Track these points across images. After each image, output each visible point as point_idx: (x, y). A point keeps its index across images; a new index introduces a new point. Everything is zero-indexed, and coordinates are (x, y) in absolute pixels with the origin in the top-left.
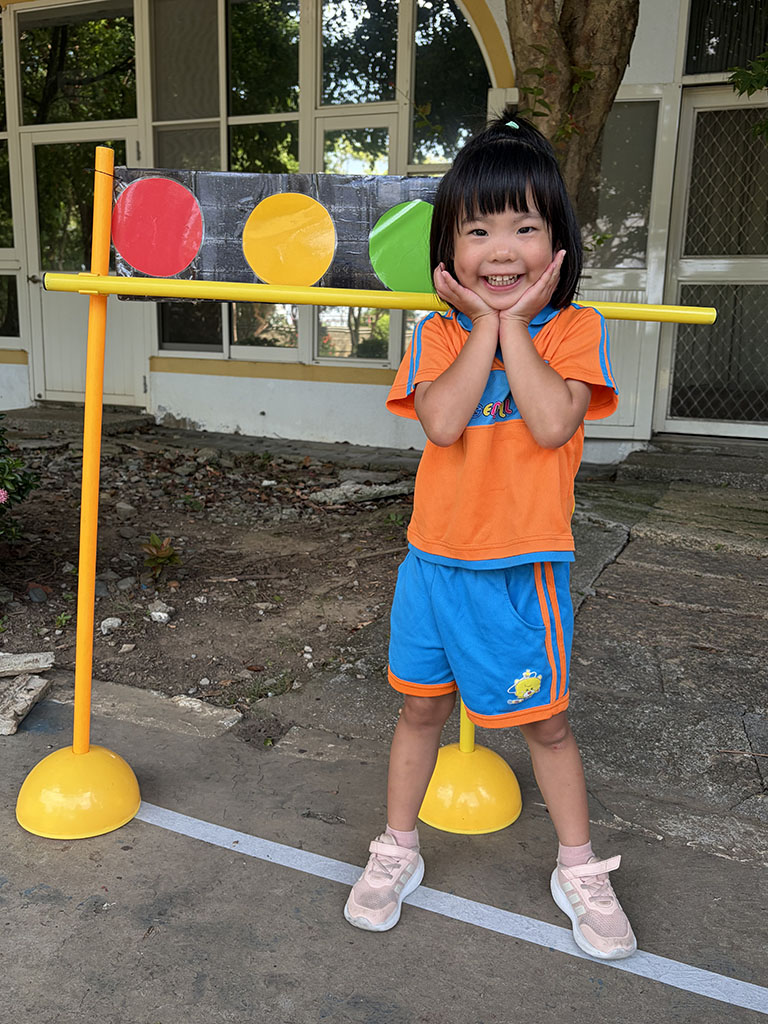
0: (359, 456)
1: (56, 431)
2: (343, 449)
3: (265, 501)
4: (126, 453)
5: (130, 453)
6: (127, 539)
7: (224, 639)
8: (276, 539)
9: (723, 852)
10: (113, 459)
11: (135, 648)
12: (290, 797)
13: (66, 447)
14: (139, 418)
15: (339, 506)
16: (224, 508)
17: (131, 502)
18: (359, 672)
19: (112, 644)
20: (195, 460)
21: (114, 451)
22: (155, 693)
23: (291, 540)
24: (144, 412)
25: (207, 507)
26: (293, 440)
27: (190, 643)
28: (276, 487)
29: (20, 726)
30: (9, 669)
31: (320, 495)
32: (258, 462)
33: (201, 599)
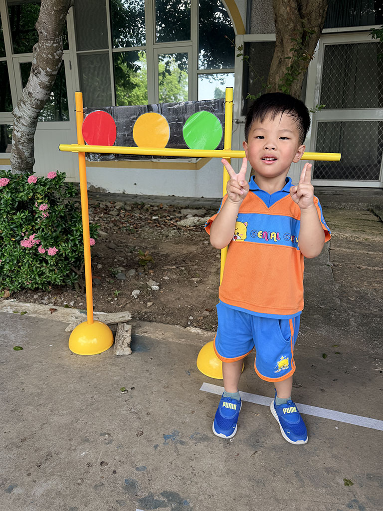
2: (173, 198)
3: (159, 227)
15: (192, 228)
25: (136, 231)
26: (149, 196)
27: (174, 299)
28: (160, 220)
29: (131, 349)
30: (112, 321)
31: (182, 223)
32: (139, 207)
33: (166, 278)
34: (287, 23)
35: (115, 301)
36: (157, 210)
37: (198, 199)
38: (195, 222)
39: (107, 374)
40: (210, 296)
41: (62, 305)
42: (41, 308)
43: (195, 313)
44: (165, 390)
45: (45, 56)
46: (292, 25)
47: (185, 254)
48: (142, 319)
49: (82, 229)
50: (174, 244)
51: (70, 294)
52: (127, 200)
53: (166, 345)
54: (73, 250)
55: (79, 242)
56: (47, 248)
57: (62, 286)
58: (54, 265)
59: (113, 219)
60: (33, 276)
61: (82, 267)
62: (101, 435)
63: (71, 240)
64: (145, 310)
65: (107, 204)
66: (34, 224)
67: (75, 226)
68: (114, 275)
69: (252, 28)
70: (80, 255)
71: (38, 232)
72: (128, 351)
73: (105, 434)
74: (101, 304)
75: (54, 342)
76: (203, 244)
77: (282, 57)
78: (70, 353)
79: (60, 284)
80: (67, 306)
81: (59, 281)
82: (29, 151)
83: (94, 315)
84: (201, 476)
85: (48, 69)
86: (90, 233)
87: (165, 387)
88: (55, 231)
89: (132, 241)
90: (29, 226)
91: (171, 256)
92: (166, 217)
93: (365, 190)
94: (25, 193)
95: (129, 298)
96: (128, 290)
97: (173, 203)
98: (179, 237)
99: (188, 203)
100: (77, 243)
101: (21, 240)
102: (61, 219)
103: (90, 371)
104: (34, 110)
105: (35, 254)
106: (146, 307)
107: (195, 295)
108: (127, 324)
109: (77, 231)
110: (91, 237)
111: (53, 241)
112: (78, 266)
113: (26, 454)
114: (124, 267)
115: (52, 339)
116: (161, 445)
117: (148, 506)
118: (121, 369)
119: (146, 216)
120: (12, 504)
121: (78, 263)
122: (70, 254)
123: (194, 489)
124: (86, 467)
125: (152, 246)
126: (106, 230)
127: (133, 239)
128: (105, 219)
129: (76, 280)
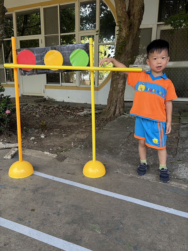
0: (89, 106)
1: (25, 101)
2: (85, 104)
3: (67, 115)
4: (39, 106)
5: (40, 106)
7: (55, 141)
8: (69, 122)
9: (151, 180)
10: (37, 107)
11: (37, 143)
12: (65, 170)
13: (27, 104)
14: (43, 98)
16: (59, 116)
17: (39, 115)
18: (82, 147)
19: (33, 142)
20: (54, 107)
21: (37, 105)
22: (40, 151)
23: (72, 122)
24: (44, 97)
25: (55, 116)
29: (12, 157)
31: (80, 113)
68: (27, 131)
72: (9, 157)
91: (62, 126)
107: (60, 141)
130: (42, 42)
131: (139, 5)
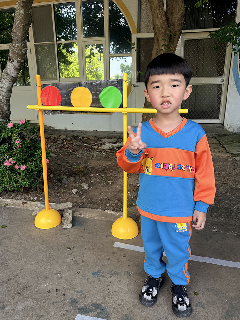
0: (102, 134)
3: (88, 150)
6: (60, 165)
7: (105, 192)
8: (99, 161)
11: (85, 197)
15: (108, 150)
16: (79, 153)
19: (78, 197)
23: (103, 161)
24: (38, 125)
25: (74, 153)
26: (82, 131)
27: (97, 194)
28: (89, 146)
29: (72, 225)
30: (60, 208)
31: (102, 147)
32: (76, 138)
33: (93, 181)
34: (160, 30)
35: (62, 196)
36: (86, 140)
37: (112, 133)
38: (110, 147)
39: (58, 239)
40: (119, 191)
41: (29, 200)
42: (17, 202)
43: (110, 202)
44: (93, 247)
45: (17, 51)
46: (163, 31)
47: (104, 167)
48: (79, 206)
49: (41, 154)
50: (97, 160)
51: (34, 193)
52: (68, 134)
53: (93, 221)
54: (36, 166)
55: (39, 162)
56: (20, 166)
57: (29, 188)
58: (24, 175)
59: (59, 146)
60: (11, 183)
61: (41, 176)
62: (56, 274)
63: (35, 161)
64: (80, 201)
65: (56, 137)
66: (12, 152)
67: (37, 152)
68: (61, 180)
69: (141, 30)
70: (40, 169)
71: (14, 156)
72: (70, 226)
73: (58, 274)
74: (53, 198)
75: (26, 222)
76: (115, 160)
77: (158, 49)
78: (35, 228)
79: (28, 187)
80: (32, 201)
81: (27, 185)
82: (7, 107)
83: (49, 205)
84: (114, 294)
85: (18, 59)
86: (46, 156)
87: (92, 246)
88: (25, 155)
89: (71, 160)
90: (9, 153)
91: (96, 168)
92: (92, 144)
93: (211, 125)
94: (6, 133)
95: (70, 194)
96: (70, 189)
97: (96, 135)
98: (100, 156)
99: (106, 135)
100: (38, 162)
101: (4, 162)
102: (28, 148)
103: (48, 238)
104: (11, 83)
105: (12, 170)
106: (81, 199)
107: (110, 191)
108: (70, 210)
109: (38, 155)
110: (47, 158)
111: (23, 162)
112: (39, 176)
113: (11, 287)
114: (67, 175)
115: (25, 220)
116: (91, 278)
117: (84, 312)
118: (66, 236)
119: (80, 144)
120: (5, 315)
121: (39, 174)
122: (34, 169)
123: (110, 302)
124: (48, 293)
125: (84, 162)
126: (55, 153)
127: (72, 158)
128: (54, 146)
129: (37, 184)
130: (32, 53)
131: (180, 12)
